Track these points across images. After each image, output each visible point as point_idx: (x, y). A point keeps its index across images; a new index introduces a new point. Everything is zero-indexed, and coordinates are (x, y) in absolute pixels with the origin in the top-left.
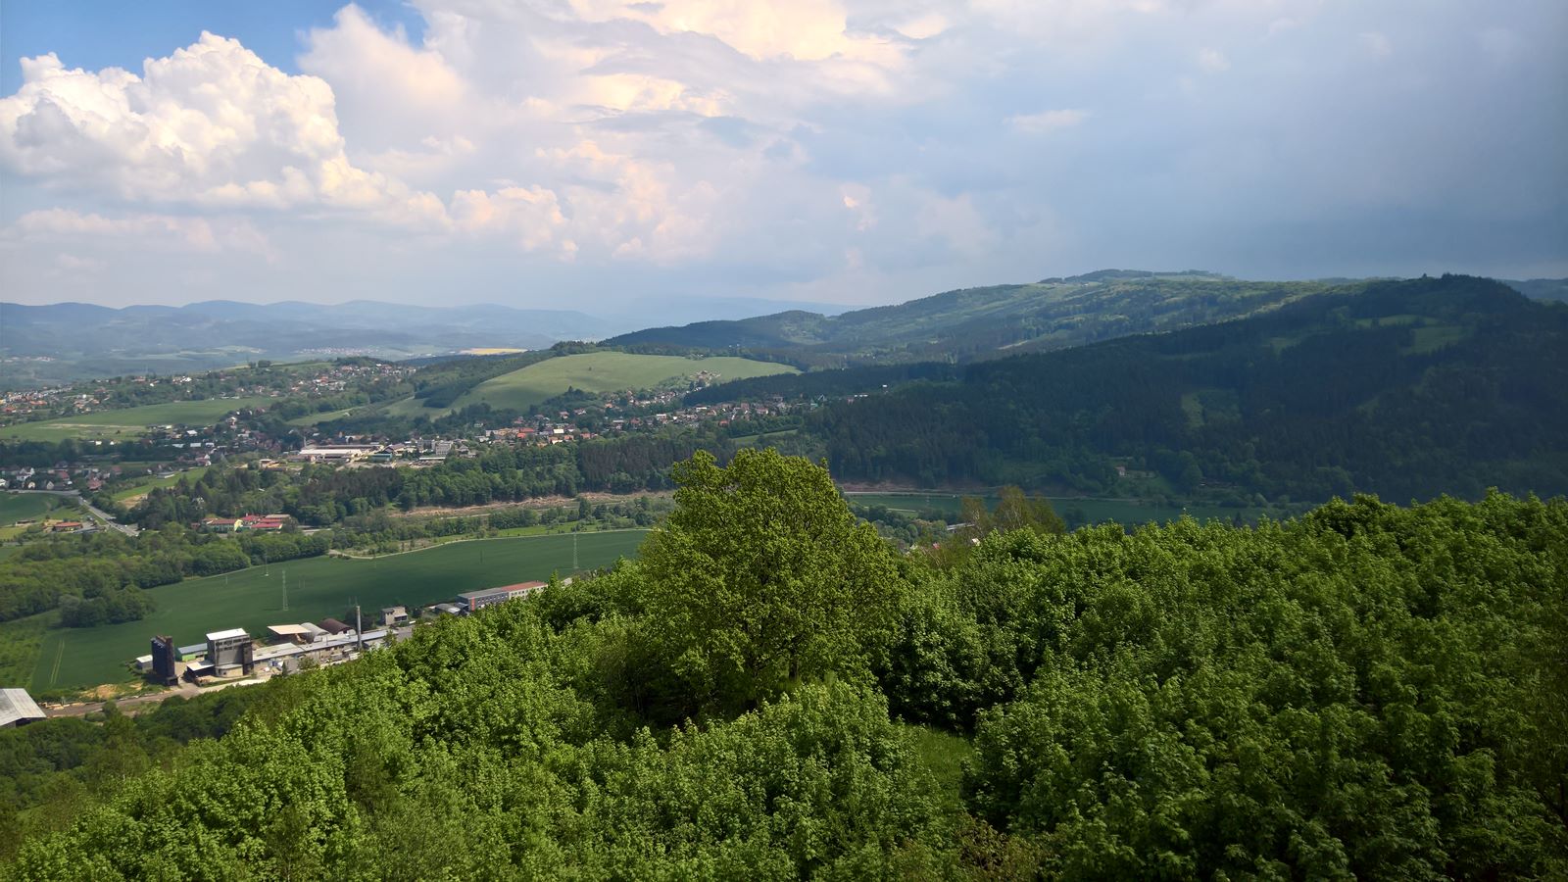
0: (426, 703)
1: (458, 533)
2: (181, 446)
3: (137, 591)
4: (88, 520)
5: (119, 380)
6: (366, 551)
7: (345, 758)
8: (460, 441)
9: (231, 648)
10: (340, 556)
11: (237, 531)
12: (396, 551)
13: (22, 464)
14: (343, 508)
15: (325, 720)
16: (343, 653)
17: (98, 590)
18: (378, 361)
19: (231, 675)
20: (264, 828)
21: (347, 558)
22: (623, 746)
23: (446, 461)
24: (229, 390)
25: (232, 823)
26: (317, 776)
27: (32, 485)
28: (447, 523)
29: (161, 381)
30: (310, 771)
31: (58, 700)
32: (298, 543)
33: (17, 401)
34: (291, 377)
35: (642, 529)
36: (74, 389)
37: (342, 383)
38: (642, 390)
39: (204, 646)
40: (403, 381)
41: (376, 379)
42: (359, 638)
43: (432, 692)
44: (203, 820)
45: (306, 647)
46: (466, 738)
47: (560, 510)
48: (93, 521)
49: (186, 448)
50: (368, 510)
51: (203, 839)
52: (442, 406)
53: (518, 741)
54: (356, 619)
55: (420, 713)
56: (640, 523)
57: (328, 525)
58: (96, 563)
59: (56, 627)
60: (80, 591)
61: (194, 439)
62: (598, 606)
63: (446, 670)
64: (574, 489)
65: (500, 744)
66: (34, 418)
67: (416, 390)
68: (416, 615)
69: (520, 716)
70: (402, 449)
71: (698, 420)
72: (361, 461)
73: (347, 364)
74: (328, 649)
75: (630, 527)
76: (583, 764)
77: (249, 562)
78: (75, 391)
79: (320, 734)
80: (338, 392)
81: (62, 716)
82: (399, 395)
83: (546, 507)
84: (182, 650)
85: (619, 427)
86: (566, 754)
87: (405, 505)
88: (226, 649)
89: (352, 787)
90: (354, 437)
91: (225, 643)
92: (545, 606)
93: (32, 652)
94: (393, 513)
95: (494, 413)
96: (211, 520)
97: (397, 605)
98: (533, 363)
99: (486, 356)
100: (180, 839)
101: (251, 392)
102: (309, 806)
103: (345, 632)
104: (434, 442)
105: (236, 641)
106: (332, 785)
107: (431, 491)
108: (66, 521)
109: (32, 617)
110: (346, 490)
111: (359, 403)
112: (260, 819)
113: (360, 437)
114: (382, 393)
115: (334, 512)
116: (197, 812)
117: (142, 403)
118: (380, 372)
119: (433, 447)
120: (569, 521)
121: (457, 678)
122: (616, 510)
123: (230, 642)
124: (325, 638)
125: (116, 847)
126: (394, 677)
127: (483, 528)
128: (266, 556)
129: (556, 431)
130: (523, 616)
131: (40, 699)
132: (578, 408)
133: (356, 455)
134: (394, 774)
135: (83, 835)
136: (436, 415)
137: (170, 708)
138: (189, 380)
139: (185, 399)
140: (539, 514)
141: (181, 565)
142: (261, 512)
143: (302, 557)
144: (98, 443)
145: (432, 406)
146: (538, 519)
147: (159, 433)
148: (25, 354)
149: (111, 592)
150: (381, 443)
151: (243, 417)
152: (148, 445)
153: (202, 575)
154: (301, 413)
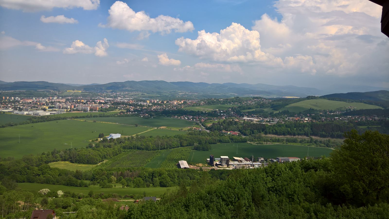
0: (271, 183)
1: (278, 142)
2: (219, 114)
3: (208, 144)
4: (201, 128)
5: (209, 99)
6: (256, 143)
7: (252, 192)
8: (281, 119)
10: (250, 143)
11: (229, 134)
12: (263, 144)
13: (190, 115)
14: (251, 132)
15: (248, 182)
16: (249, 166)
17: (201, 143)
18: (263, 98)
19: (224, 166)
20: (234, 204)
21: (251, 144)
22: (323, 207)
23: (277, 124)
24: (230, 103)
25: (227, 201)
26: (246, 195)
27: (192, 119)
28: (276, 139)
29: (217, 100)
30: (244, 193)
31: (192, 165)
32: (241, 139)
33: (191, 102)
34: (243, 101)
35: (328, 148)
36: (201, 100)
37: (254, 103)
38: (331, 110)
39: (220, 159)
40: (268, 103)
42: (252, 163)
43: (272, 181)
44: (222, 199)
45: (241, 163)
46: (280, 194)
47: (305, 140)
49: (220, 115)
50: (257, 133)
51: (221, 203)
52: (277, 110)
53: (293, 198)
54: (252, 159)
55: (269, 185)
56: (327, 146)
57: (247, 135)
58: (201, 137)
59: (193, 149)
60: (198, 143)
61: (222, 113)
62: (317, 167)
63: (276, 176)
64: (309, 135)
65: (289, 198)
66: (193, 106)
67: (271, 106)
68: (266, 160)
69: (295, 192)
70: (266, 120)
71: (348, 120)
72: (256, 121)
73: (255, 98)
74: (245, 165)
75: (324, 147)
76: (312, 209)
77: (230, 141)
79: (247, 185)
80: (253, 105)
81: (192, 168)
82: (267, 107)
83: (301, 138)
84: (216, 159)
85: (324, 120)
86: (307, 204)
87: (266, 133)
88: (224, 160)
89: (253, 200)
90: (255, 116)
91: (224, 159)
92: (302, 165)
93: (188, 154)
94: (263, 135)
95: (290, 113)
96: (224, 131)
97: (262, 157)
98: (301, 101)
99: (289, 98)
100: (217, 201)
101: (234, 103)
102: (244, 202)
103: (249, 161)
105: (226, 159)
106: (249, 198)
107: (272, 131)
108: (197, 128)
109: (189, 147)
110: (253, 128)
111: (257, 108)
112: (233, 201)
113: (257, 116)
114: (263, 106)
115: (249, 133)
116: (221, 196)
117: (213, 104)
118: (263, 101)
119: (274, 120)
120: (307, 143)
121: (279, 179)
122: (321, 142)
123: (225, 159)
124: (245, 162)
125: (204, 200)
126: (264, 175)
127: (284, 142)
128: (234, 141)
129: (306, 119)
130: (296, 166)
131: (189, 163)
132: (312, 114)
133: (256, 120)
134: (263, 199)
135: (198, 195)
136: (275, 112)
137: (212, 171)
138: (222, 100)
139: (221, 104)
140: (299, 140)
141: (217, 140)
142: (234, 131)
143: (241, 142)
144: (204, 112)
145: (274, 110)
146: (299, 141)
147: (215, 111)
148: (193, 93)
149: (203, 144)
150: (262, 118)
151: (232, 109)
152: (213, 113)
153: (221, 143)
154: (244, 109)
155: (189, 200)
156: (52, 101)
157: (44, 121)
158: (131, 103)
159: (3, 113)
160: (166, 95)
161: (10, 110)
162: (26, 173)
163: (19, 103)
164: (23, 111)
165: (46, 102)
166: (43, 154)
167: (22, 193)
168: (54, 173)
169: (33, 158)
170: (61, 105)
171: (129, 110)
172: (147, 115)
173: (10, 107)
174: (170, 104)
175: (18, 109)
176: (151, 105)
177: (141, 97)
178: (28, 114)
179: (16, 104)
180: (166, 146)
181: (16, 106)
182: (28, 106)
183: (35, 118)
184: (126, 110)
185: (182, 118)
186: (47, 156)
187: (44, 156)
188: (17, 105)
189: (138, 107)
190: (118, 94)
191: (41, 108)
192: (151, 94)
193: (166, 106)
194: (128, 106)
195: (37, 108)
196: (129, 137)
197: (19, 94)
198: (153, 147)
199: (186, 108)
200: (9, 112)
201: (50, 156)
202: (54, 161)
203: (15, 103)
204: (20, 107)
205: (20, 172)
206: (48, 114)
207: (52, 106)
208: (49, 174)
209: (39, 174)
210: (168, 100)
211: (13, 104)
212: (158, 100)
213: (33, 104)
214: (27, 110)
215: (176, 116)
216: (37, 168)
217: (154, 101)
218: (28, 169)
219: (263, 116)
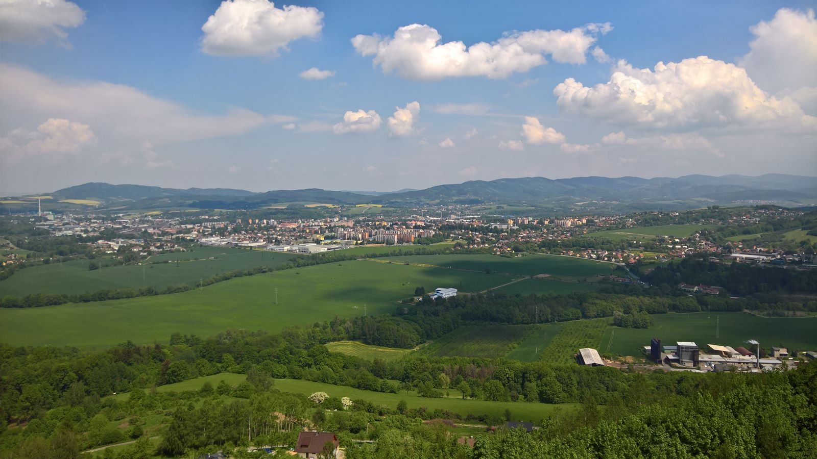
0: (805, 409)
2: (671, 246)
3: (646, 314)
4: (628, 278)
5: (646, 213)
6: (765, 313)
7: (756, 427)
9: (688, 351)
10: (750, 314)
11: (695, 292)
12: (783, 316)
13: (603, 249)
14: (753, 288)
15: (745, 403)
16: (748, 367)
17: (630, 311)
18: (780, 208)
19: (687, 364)
20: (710, 452)
21: (753, 315)
24: (697, 220)
25: (694, 444)
26: (740, 433)
27: (606, 259)
29: (665, 214)
30: (736, 429)
31: (609, 358)
32: (727, 303)
33: (603, 221)
34: (729, 215)
37: (758, 219)
39: (675, 347)
40: (795, 219)
41: (778, 218)
42: (757, 361)
43: (810, 404)
44: (680, 437)
45: (727, 359)
48: (630, 279)
49: (673, 248)
50: (768, 291)
51: (679, 446)
54: (757, 350)
55: (802, 414)
57: (742, 295)
58: (630, 298)
59: (612, 325)
60: (622, 310)
66: (609, 229)
67: (802, 225)
68: (794, 355)
70: (791, 258)
72: (764, 263)
73: (762, 209)
74: (739, 363)
77: (700, 309)
78: (626, 218)
79: (742, 410)
80: (755, 224)
81: (611, 366)
82: (792, 227)
84: (665, 347)
87: (791, 291)
88: (686, 351)
89: (759, 445)
90: (762, 249)
91: (686, 348)
93: (601, 334)
94: (784, 295)
96: (682, 286)
97: (782, 347)
100: (668, 443)
101: (708, 222)
102: (735, 448)
103: (750, 356)
105: (691, 348)
106: (748, 440)
107: (808, 284)
108: (618, 277)
109: (602, 319)
110: (756, 278)
111: (767, 230)
112: (708, 446)
113: (766, 250)
115: (748, 289)
116: (677, 432)
117: (655, 224)
118: (781, 214)
123: (688, 348)
124: (738, 357)
125: (639, 437)
126: (787, 389)
128: (709, 307)
131: (603, 356)
133: (763, 260)
134: (784, 445)
135: (624, 426)
137: (658, 374)
138: (677, 214)
139: (676, 224)
141: (667, 305)
142: (708, 284)
143: (728, 310)
144: (635, 242)
145: (813, 235)
147: (662, 239)
148: (608, 200)
149: (635, 313)
150: (779, 254)
151: (702, 234)
152: (656, 245)
153: (677, 312)
154: (733, 234)
155: (603, 433)
156: (330, 225)
157: (318, 264)
158: (475, 226)
159: (249, 249)
160: (549, 208)
161: (262, 243)
162: (287, 361)
163: (276, 231)
164: (281, 245)
165: (321, 228)
166: (316, 325)
167: (280, 397)
168: (335, 363)
169: (299, 333)
170: (346, 232)
171: (472, 241)
172: (509, 249)
173: (261, 238)
174: (557, 226)
175: (274, 241)
176: (517, 229)
177: (495, 213)
178: (290, 251)
179: (271, 233)
180: (550, 316)
181: (271, 237)
182: (291, 236)
183: (302, 257)
184: (466, 240)
185: (584, 257)
186: (323, 329)
187: (318, 329)
188: (273, 235)
189: (491, 234)
190: (450, 207)
191: (312, 239)
192: (517, 206)
193: (548, 230)
194: (470, 232)
195: (305, 238)
196: (474, 296)
197: (275, 214)
198: (523, 317)
199: (594, 233)
200: (259, 246)
201: (329, 330)
202: (334, 340)
203: (269, 231)
204: (276, 238)
205: (278, 358)
206: (324, 249)
207: (330, 234)
208: (327, 365)
209: (310, 363)
210: (552, 218)
211: (266, 233)
212: (531, 219)
213: (299, 232)
214: (288, 243)
215: (572, 252)
216: (305, 352)
217: (523, 221)
218: (291, 353)
219: (784, 251)
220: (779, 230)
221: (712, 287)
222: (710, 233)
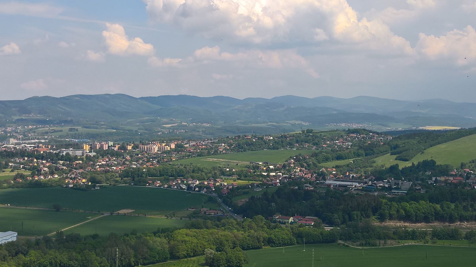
1: (413, 239)
2: (266, 174)
3: (240, 251)
4: (220, 210)
5: (239, 137)
6: (359, 243)
8: (416, 182)
10: (343, 245)
11: (290, 224)
12: (376, 246)
13: (193, 178)
14: (347, 217)
17: (223, 248)
18: (371, 132)
21: (347, 246)
23: (407, 194)
24: (291, 145)
27: (197, 189)
28: (406, 232)
29: (259, 138)
32: (321, 234)
33: (194, 145)
34: (323, 139)
37: (350, 144)
40: (384, 144)
41: (369, 142)
48: (222, 211)
49: (268, 176)
50: (361, 219)
52: (406, 160)
57: (337, 225)
58: (223, 233)
59: (203, 265)
60: (214, 247)
66: (200, 155)
70: (381, 185)
72: (357, 189)
73: (353, 133)
77: (296, 242)
78: (220, 142)
80: (347, 148)
83: (468, 228)
87: (382, 218)
90: (355, 175)
94: (376, 223)
95: (438, 166)
96: (278, 216)
99: (435, 130)
101: (302, 146)
104: (400, 182)
107: (398, 211)
108: (211, 210)
109: (192, 258)
110: (349, 206)
111: (359, 156)
113: (359, 176)
115: (342, 218)
117: (249, 149)
118: (371, 138)
119: (400, 185)
127: (428, 238)
128: (304, 239)
133: (355, 186)
136: (402, 165)
138: (272, 138)
139: (270, 149)
140: (464, 233)
141: (262, 239)
142: (303, 214)
143: (323, 242)
144: (228, 170)
145: (400, 160)
146: (463, 235)
147: (256, 166)
148: (199, 122)
149: (228, 250)
150: (370, 180)
151: (297, 160)
152: (250, 172)
153: (272, 246)
154: (327, 160)
158: (42, 152)
160: (132, 130)
171: (38, 171)
172: (84, 181)
174: (142, 152)
176: (94, 156)
177: (67, 136)
180: (132, 260)
184: (29, 170)
185: (172, 187)
189: (61, 162)
190: (9, 129)
192: (94, 128)
193: (131, 156)
194: (35, 160)
196: (39, 239)
198: (101, 263)
199: (181, 160)
210: (137, 143)
212: (111, 143)
215: (159, 182)
217: (102, 146)
219: (374, 176)
220: (370, 155)
221: (307, 217)
222: (305, 158)
